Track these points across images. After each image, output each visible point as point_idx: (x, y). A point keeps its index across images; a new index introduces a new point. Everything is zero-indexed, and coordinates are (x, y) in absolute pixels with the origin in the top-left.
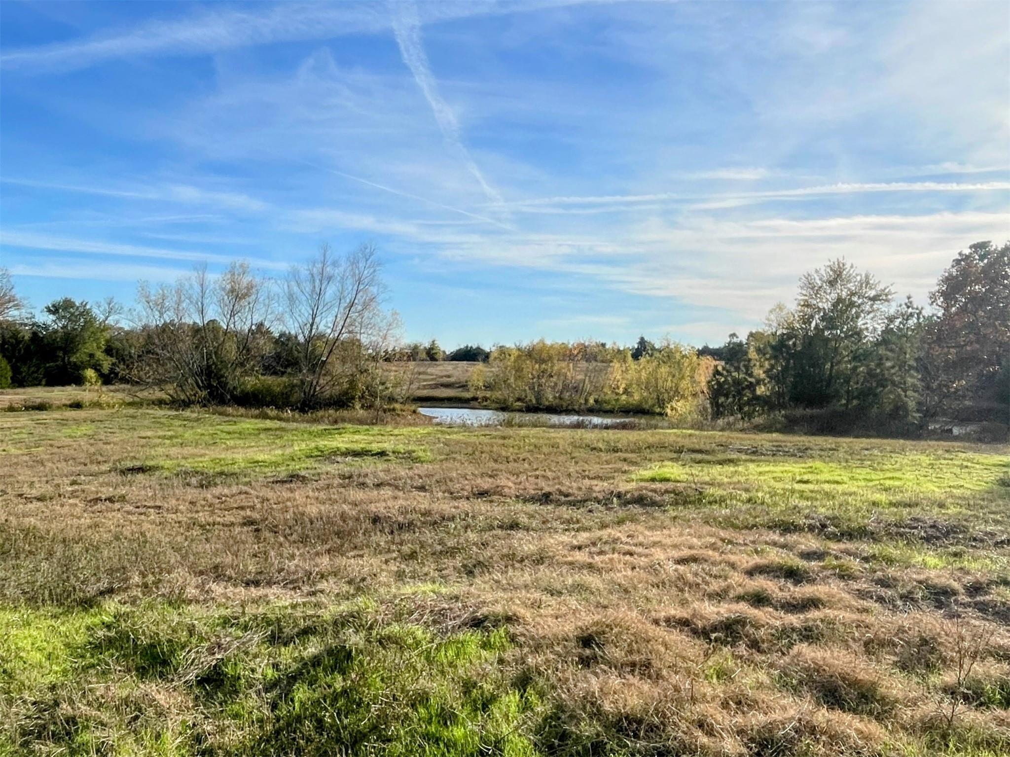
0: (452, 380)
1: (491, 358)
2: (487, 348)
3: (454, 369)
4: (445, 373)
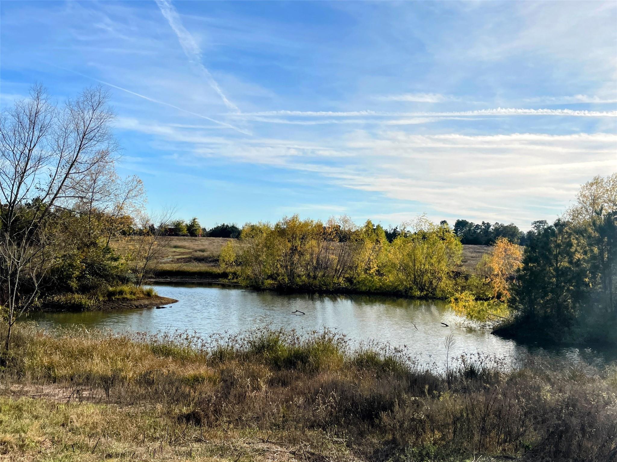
0: (206, 254)
1: (243, 235)
2: (240, 227)
3: (210, 244)
4: (202, 247)
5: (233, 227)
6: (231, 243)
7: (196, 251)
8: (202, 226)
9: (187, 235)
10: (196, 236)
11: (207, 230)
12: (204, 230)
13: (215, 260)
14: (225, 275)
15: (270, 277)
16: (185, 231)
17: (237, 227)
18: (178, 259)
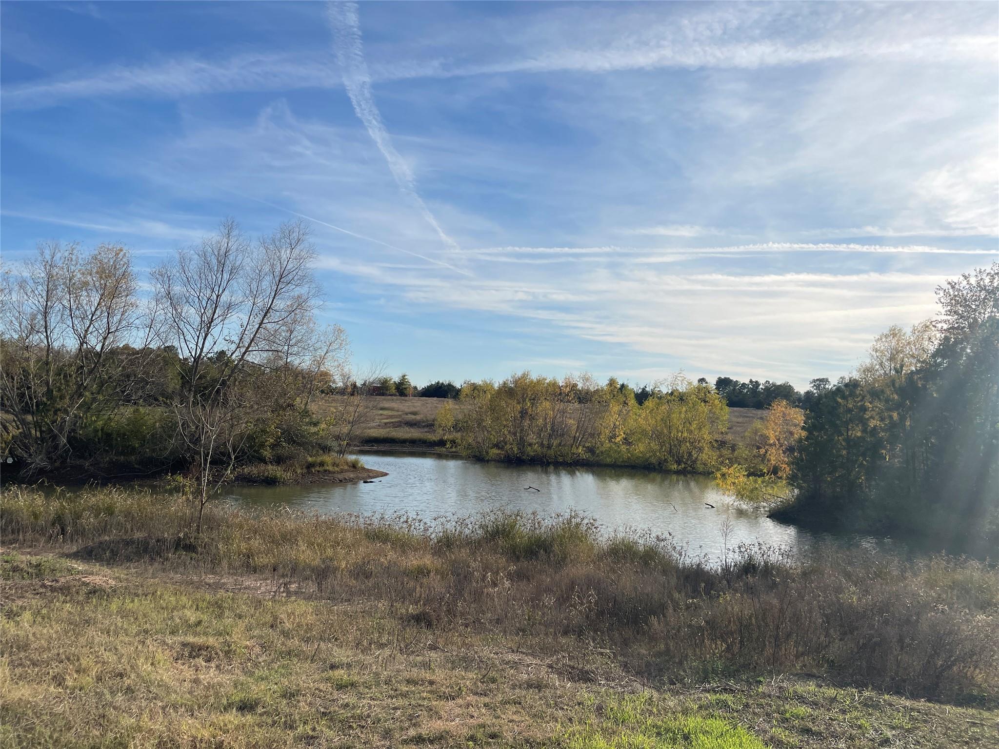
0: (418, 417)
1: (462, 397)
2: (458, 385)
3: (423, 405)
4: (413, 409)
5: (450, 385)
6: (449, 404)
7: (407, 414)
8: (413, 384)
9: (395, 395)
10: (406, 396)
11: (420, 388)
12: (415, 388)
13: (430, 425)
14: (442, 443)
15: (496, 446)
16: (393, 391)
17: (454, 384)
18: (386, 424)
